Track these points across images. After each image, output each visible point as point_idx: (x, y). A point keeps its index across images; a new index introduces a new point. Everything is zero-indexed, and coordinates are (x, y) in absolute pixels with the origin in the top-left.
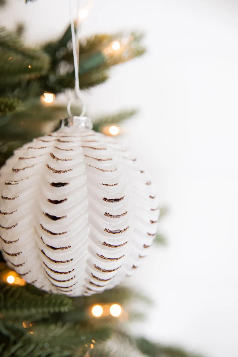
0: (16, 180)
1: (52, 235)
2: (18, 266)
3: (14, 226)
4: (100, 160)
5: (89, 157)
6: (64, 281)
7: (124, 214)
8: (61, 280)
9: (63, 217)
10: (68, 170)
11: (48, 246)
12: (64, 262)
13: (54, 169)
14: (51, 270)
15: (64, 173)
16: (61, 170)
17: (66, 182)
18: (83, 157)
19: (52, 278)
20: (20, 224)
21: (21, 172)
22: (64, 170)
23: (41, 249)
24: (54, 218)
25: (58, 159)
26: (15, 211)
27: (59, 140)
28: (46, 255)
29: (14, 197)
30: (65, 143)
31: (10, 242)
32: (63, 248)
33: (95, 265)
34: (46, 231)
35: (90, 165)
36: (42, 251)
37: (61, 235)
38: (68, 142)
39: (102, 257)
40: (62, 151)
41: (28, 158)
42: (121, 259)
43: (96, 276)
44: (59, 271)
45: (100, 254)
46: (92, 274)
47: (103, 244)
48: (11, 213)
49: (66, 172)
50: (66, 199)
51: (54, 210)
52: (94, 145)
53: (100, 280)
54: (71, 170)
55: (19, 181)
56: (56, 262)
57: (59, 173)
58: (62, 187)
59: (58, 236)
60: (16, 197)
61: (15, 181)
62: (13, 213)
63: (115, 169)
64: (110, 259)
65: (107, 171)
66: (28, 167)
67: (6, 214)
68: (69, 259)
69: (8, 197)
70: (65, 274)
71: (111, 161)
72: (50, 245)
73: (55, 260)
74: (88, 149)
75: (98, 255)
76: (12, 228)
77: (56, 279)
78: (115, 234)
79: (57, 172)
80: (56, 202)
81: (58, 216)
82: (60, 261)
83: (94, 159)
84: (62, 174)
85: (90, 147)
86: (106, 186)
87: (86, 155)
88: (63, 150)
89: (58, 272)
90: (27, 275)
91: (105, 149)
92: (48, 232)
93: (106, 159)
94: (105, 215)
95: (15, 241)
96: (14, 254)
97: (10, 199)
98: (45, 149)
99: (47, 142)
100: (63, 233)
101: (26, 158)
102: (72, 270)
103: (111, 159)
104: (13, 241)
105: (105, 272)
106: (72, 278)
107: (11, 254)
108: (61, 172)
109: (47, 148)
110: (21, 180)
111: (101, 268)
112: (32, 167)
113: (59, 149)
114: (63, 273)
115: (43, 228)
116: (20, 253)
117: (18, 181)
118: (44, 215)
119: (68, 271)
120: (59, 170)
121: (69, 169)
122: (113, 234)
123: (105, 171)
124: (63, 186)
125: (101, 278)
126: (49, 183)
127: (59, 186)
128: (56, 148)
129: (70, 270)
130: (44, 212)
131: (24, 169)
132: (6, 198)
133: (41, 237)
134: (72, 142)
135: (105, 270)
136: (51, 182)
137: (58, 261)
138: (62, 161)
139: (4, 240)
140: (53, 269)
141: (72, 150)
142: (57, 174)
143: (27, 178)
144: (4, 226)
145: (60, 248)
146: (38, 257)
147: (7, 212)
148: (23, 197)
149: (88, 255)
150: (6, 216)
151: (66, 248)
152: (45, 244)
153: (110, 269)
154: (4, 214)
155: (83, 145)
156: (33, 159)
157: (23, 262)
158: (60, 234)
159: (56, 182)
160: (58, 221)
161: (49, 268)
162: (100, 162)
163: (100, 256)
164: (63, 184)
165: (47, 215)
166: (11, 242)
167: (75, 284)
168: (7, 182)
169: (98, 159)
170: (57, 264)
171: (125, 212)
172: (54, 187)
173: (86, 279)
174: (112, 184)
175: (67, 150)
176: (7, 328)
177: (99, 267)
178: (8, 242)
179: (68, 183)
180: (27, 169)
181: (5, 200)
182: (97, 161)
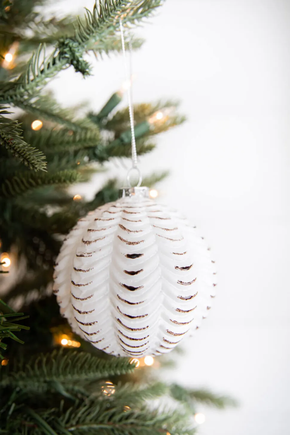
0: (88, 252)
1: (130, 305)
2: (92, 334)
3: (90, 297)
4: (168, 229)
5: (157, 227)
6: (137, 347)
7: (194, 280)
8: (136, 346)
9: (140, 287)
10: (141, 242)
11: (125, 315)
12: (140, 330)
13: (126, 240)
14: (127, 337)
15: (138, 244)
16: (135, 242)
17: (141, 254)
18: (151, 227)
19: (126, 345)
20: (96, 294)
21: (93, 244)
22: (137, 241)
23: (117, 318)
24: (132, 289)
25: (129, 230)
26: (90, 283)
27: (124, 211)
28: (122, 324)
29: (89, 269)
30: (132, 214)
31: (85, 312)
32: (140, 316)
33: (168, 330)
34: (123, 301)
35: (159, 235)
36: (118, 320)
37: (139, 305)
38: (135, 213)
39: (175, 322)
40: (130, 222)
41: (98, 230)
42: (191, 322)
43: (167, 340)
44: (135, 338)
45: (173, 320)
46: (163, 338)
47: (176, 310)
48: (86, 285)
49: (139, 243)
50: (142, 270)
51: (131, 281)
52: (158, 214)
53: (170, 343)
54: (143, 241)
55: (93, 253)
56: (132, 329)
57: (132, 244)
58: (137, 259)
59: (136, 305)
60: (91, 269)
61: (88, 254)
62: (88, 284)
63: (182, 238)
64: (182, 323)
65: (176, 240)
66: (100, 239)
67: (81, 286)
68: (145, 326)
69: (82, 269)
70: (141, 341)
71: (177, 230)
72: (127, 314)
73: (132, 328)
74: (155, 219)
75: (171, 321)
76: (88, 299)
77: (130, 345)
78: (187, 300)
79: (130, 243)
80: (133, 273)
81: (135, 287)
82: (137, 329)
83: (163, 229)
84: (136, 246)
85: (157, 218)
86: (177, 255)
87: (154, 226)
88: (132, 221)
89: (133, 339)
90: (99, 343)
91: (170, 219)
92: (125, 302)
93: (172, 229)
94: (178, 283)
95: (91, 312)
96: (89, 324)
97: (85, 271)
98: (113, 220)
99: (114, 213)
100: (140, 302)
101: (96, 230)
102: (147, 337)
103: (177, 229)
104: (89, 311)
105: (176, 335)
106: (145, 343)
107: (85, 323)
108: (135, 244)
109: (115, 219)
110: (94, 252)
111: (173, 333)
112: (103, 239)
113: (128, 220)
114: (139, 339)
115: (119, 298)
116: (96, 323)
117: (91, 253)
118: (121, 286)
119: (143, 337)
120: (132, 241)
121: (141, 240)
122: (185, 300)
123: (174, 240)
124: (138, 257)
125: (172, 341)
126: (123, 254)
127: (135, 257)
128: (124, 219)
129: (145, 337)
130: (120, 283)
131: (96, 241)
132: (80, 270)
133: (118, 307)
134: (139, 213)
135: (176, 334)
136: (126, 254)
137: (134, 329)
138: (133, 233)
139: (78, 310)
140: (129, 336)
141: (140, 221)
142: (131, 246)
143: (100, 250)
144: (78, 297)
145: (137, 317)
146: (114, 325)
147: (82, 284)
148: (97, 268)
149: (162, 322)
150: (80, 287)
151: (143, 316)
152: (122, 313)
153: (181, 333)
154: (79, 285)
155: (149, 216)
156: (103, 231)
157: (98, 331)
158: (137, 303)
159: (130, 254)
160: (135, 291)
161: (125, 336)
162: (168, 231)
163: (173, 322)
164: (138, 256)
165: (125, 286)
166: (87, 313)
167: (147, 349)
168: (79, 254)
169: (166, 229)
170: (134, 331)
171: (194, 279)
172: (129, 259)
173: (156, 343)
174: (181, 253)
175: (136, 221)
176: (67, 390)
177: (171, 332)
178: (83, 312)
179: (143, 254)
180: (98, 241)
181: (79, 272)
182: (166, 230)
